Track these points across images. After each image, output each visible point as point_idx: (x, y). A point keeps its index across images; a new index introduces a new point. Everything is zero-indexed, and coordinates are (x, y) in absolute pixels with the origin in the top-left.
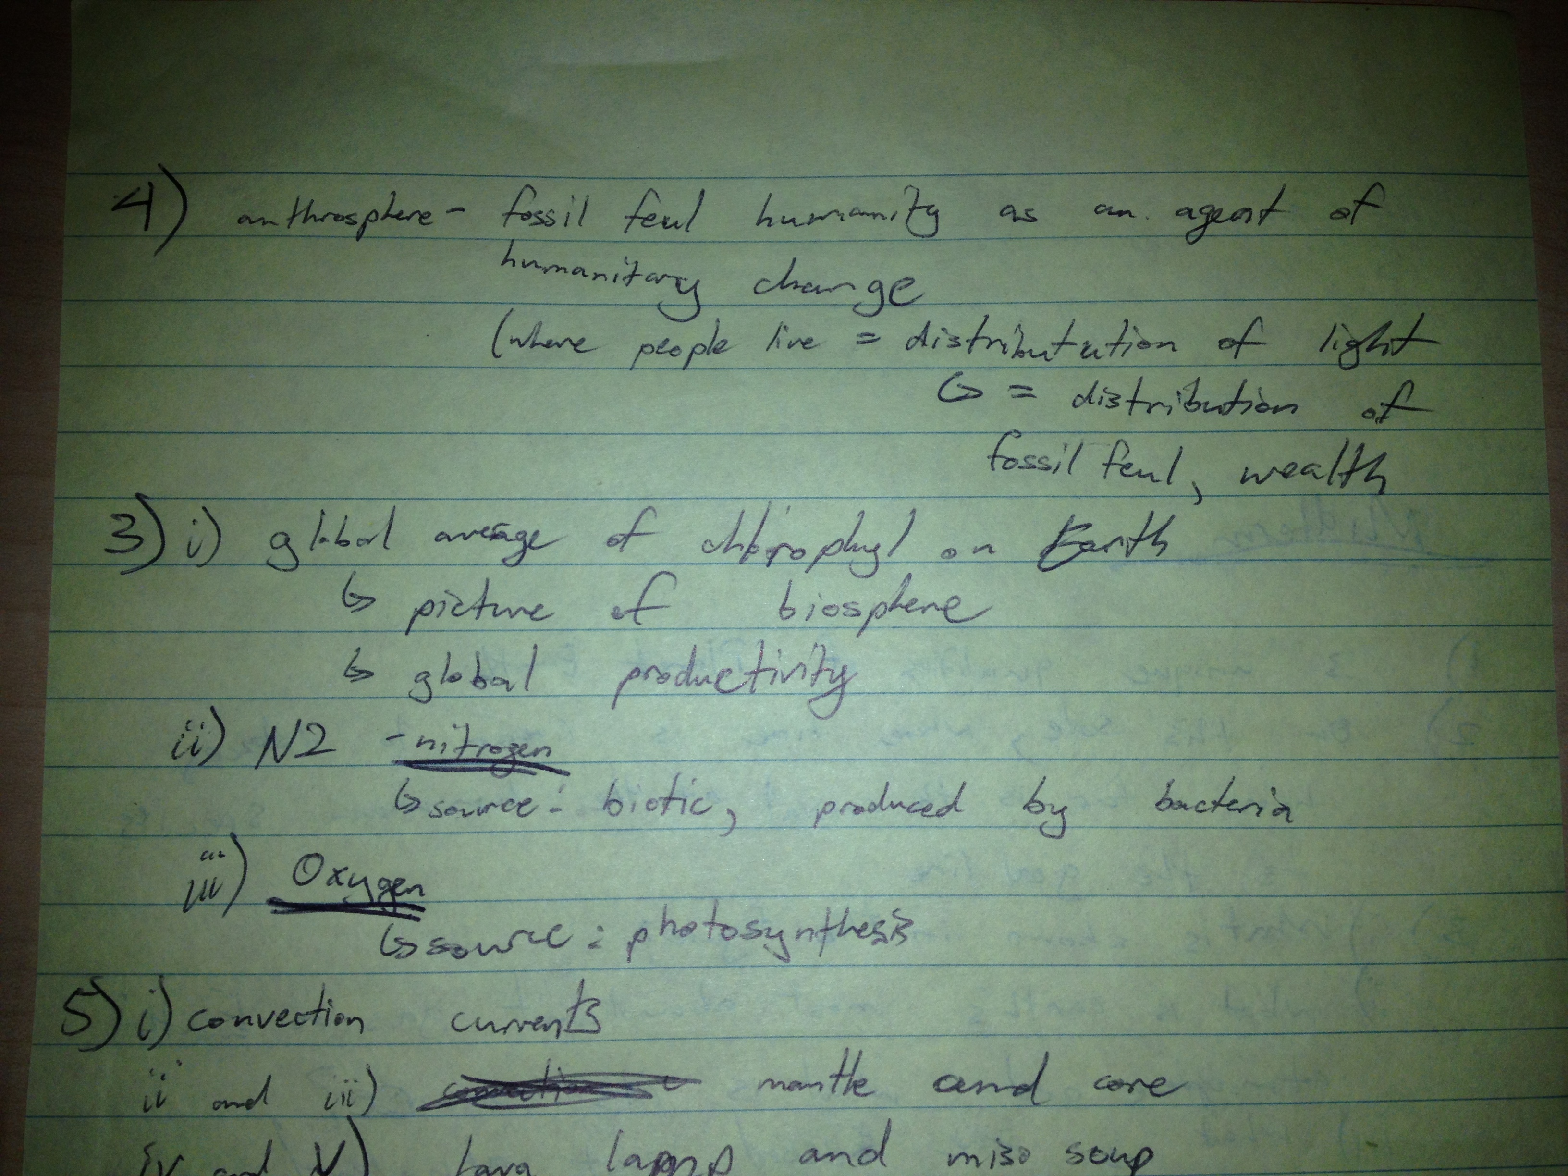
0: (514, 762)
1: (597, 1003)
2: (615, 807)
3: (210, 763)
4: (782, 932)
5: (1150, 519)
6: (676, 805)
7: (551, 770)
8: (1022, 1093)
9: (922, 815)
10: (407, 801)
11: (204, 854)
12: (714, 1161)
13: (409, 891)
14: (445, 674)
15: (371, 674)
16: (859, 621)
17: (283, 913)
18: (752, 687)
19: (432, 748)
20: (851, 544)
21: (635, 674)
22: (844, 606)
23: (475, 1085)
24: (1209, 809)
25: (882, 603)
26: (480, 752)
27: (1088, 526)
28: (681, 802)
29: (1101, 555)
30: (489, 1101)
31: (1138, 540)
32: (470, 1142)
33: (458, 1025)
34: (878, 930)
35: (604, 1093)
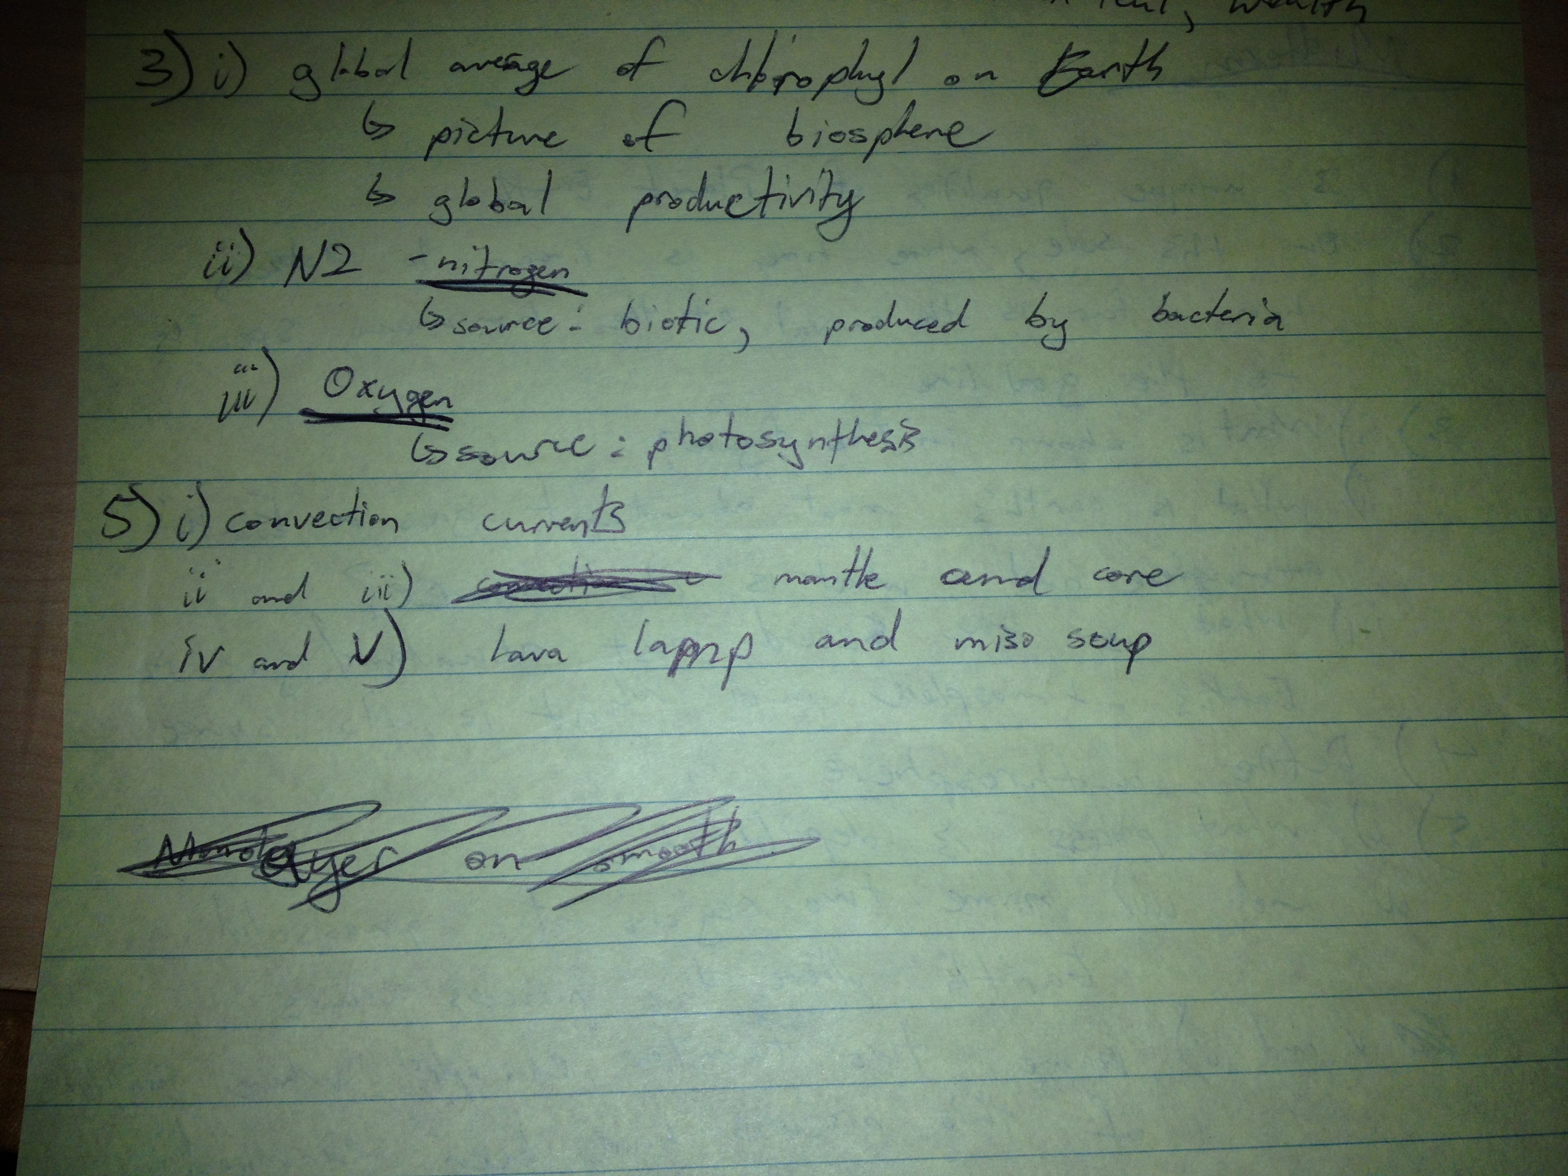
0: (534, 284)
1: (622, 506)
2: (632, 326)
3: (240, 281)
4: (795, 441)
5: (1145, 47)
6: (690, 325)
7: (569, 291)
8: (1025, 584)
9: (928, 331)
10: (432, 319)
11: (237, 367)
12: (735, 646)
13: (437, 403)
14: (463, 198)
15: (392, 198)
16: (866, 147)
17: (316, 422)
18: (762, 211)
19: (453, 269)
20: (855, 73)
21: (648, 200)
22: (851, 132)
23: (507, 580)
24: (1203, 319)
25: (887, 129)
26: (500, 273)
27: (1086, 53)
28: (696, 321)
29: (1099, 81)
30: (520, 595)
31: (1132, 67)
32: (504, 630)
33: (489, 524)
34: (888, 439)
35: (629, 587)
